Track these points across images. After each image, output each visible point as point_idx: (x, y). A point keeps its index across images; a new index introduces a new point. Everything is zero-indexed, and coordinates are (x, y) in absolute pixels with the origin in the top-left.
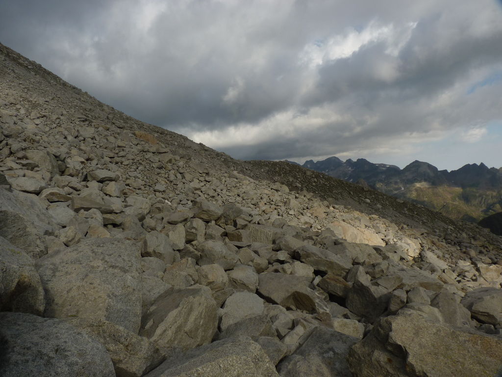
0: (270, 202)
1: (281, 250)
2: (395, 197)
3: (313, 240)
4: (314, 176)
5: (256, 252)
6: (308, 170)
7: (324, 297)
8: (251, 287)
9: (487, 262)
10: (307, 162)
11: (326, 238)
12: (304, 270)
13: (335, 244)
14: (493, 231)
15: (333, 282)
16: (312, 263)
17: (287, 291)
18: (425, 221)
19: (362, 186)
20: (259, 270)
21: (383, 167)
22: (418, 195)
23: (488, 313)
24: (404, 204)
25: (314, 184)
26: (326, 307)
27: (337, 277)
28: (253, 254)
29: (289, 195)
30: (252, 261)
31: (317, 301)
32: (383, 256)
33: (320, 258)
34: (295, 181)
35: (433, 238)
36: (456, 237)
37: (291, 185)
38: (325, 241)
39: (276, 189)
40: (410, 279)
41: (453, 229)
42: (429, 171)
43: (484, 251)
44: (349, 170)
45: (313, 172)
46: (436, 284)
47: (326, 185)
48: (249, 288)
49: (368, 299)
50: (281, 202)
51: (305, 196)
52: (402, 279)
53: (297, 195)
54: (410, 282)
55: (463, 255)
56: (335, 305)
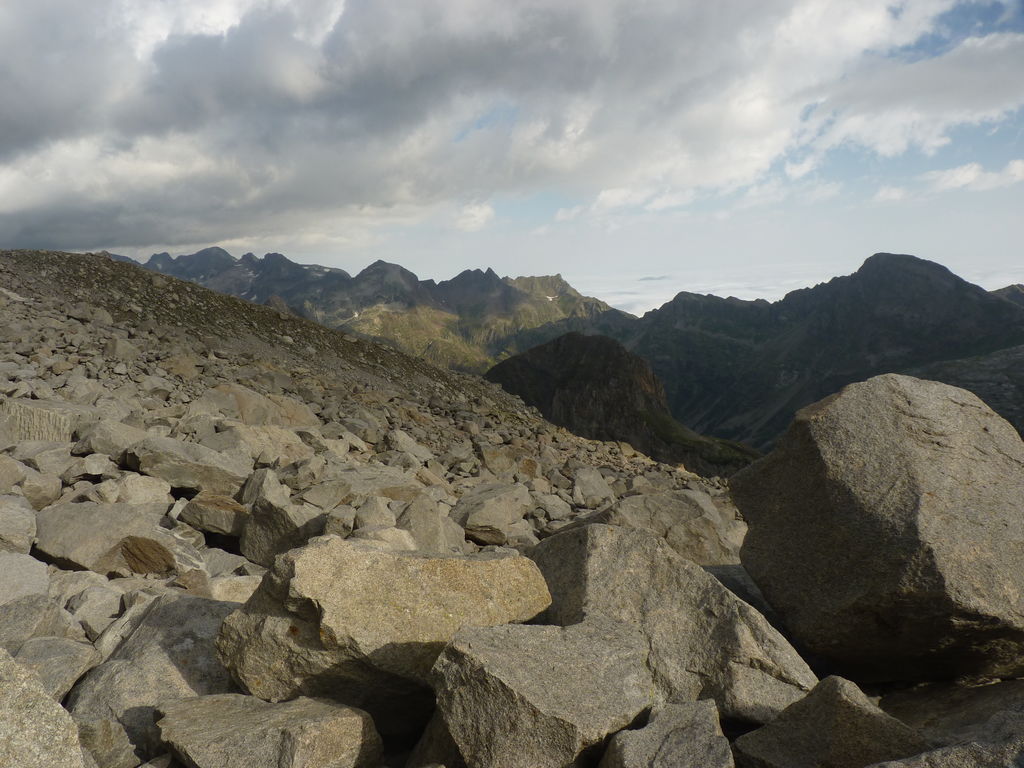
0: (66, 348)
1: (93, 453)
2: (343, 331)
3: (169, 425)
4: (171, 288)
5: (29, 463)
6: (157, 275)
7: (193, 540)
8: (16, 542)
9: (497, 442)
10: (155, 257)
11: (197, 419)
12: (147, 492)
13: (217, 430)
14: (506, 388)
15: (211, 509)
16: (165, 475)
17: (109, 539)
18: (396, 375)
19: (276, 309)
20: (38, 504)
21: (317, 271)
22: (385, 327)
23: (490, 527)
24: (359, 344)
25: (172, 306)
26: (198, 559)
27: (221, 497)
28: (22, 469)
29: (112, 332)
30: (19, 484)
31: (178, 550)
32: (315, 445)
33: (183, 461)
34: (127, 298)
35: (410, 406)
36: (449, 403)
37: (118, 308)
38: (195, 426)
39: (80, 316)
40: (365, 485)
41: (444, 387)
42: (402, 281)
43: (492, 423)
44: (250, 277)
45: (170, 280)
46: (408, 489)
47: (199, 308)
48: (13, 545)
49: (283, 532)
50: (95, 346)
51: (150, 333)
52: (350, 486)
53: (133, 331)
54: (364, 491)
55: (459, 433)
56: (218, 553)
